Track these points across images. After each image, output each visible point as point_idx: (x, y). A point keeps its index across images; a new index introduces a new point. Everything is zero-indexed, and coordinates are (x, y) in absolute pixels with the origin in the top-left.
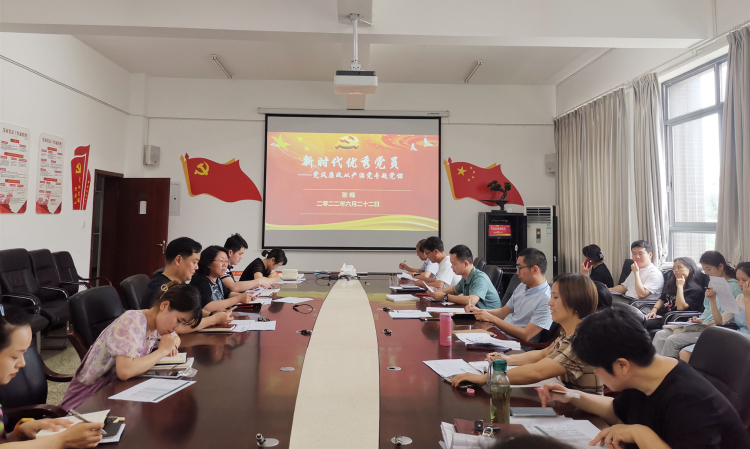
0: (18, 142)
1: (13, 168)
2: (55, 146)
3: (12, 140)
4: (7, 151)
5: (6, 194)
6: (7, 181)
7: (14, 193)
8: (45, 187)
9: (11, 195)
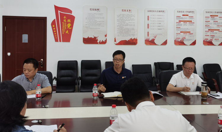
0: (188, 15)
1: (185, 27)
2: (216, 14)
3: (183, 15)
4: (181, 20)
5: (181, 38)
6: (181, 32)
7: (186, 37)
8: (209, 33)
9: (185, 38)
